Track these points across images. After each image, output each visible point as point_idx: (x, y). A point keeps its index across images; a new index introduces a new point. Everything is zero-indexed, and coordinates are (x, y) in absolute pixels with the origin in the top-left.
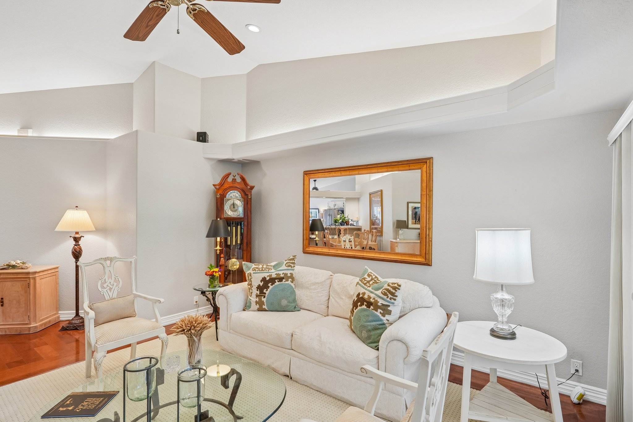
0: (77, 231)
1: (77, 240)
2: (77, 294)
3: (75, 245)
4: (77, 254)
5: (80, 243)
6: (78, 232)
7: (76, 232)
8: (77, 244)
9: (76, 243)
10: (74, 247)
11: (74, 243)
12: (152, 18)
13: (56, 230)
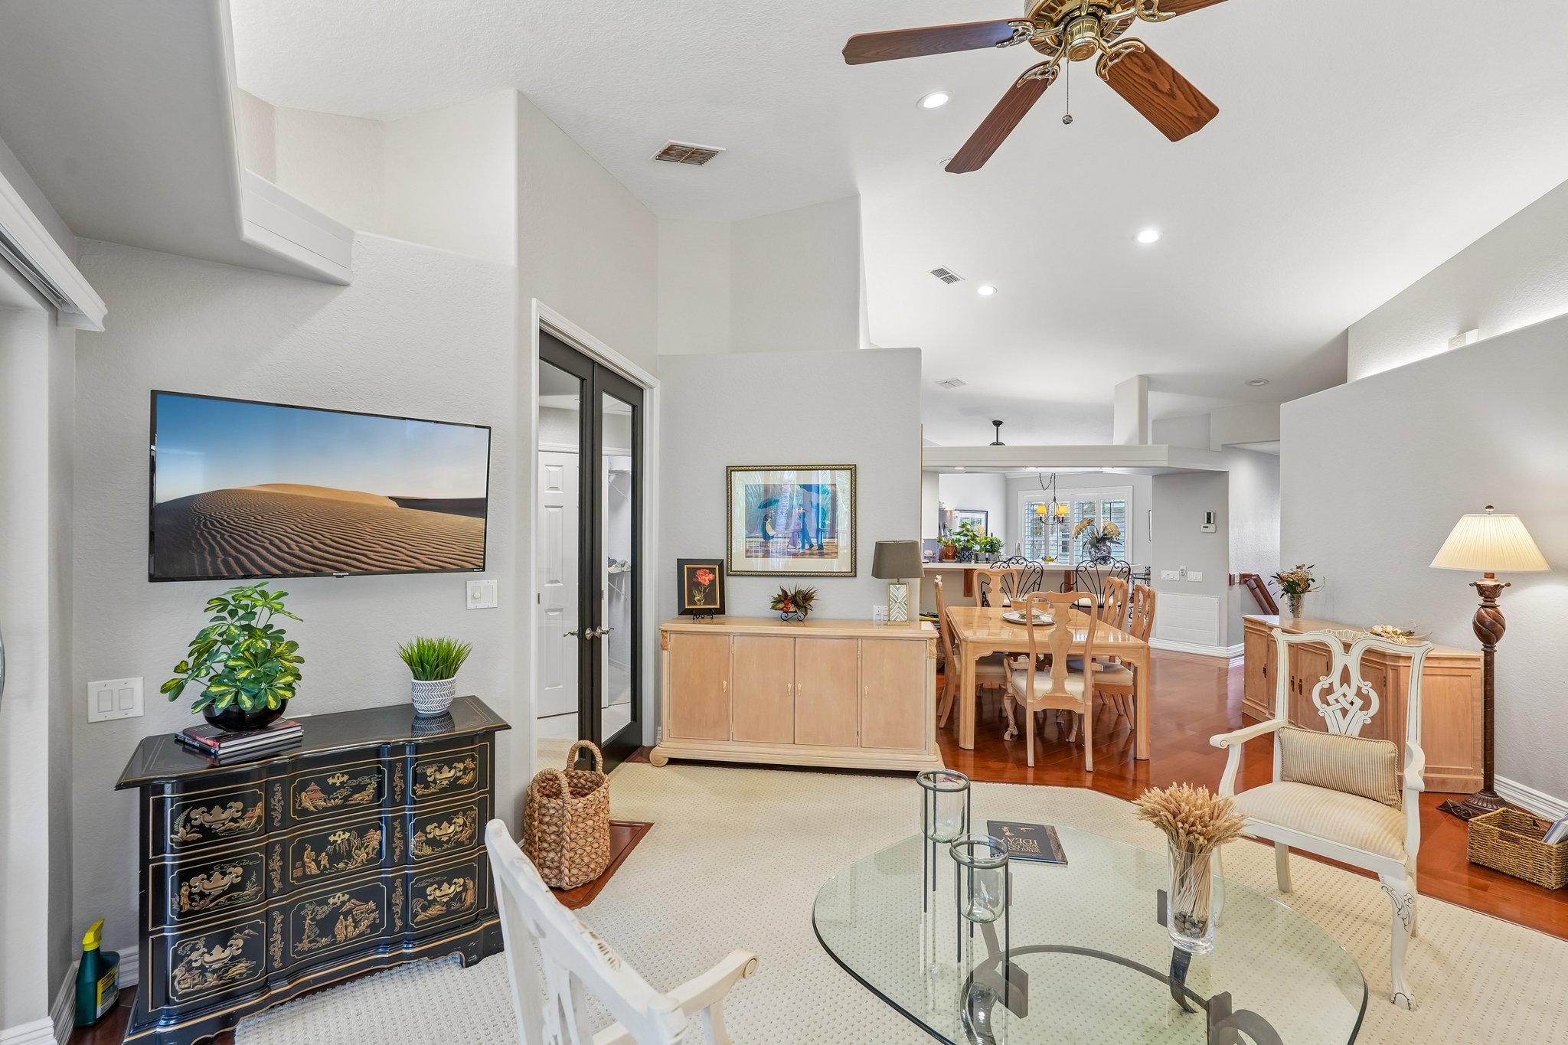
0: (1490, 570)
1: (1489, 594)
2: (1488, 734)
3: (1483, 606)
4: (1489, 631)
5: (1498, 601)
6: (1493, 574)
7: (1485, 573)
8: (1488, 604)
9: (1485, 601)
10: (1479, 612)
11: (1481, 600)
12: (1149, 80)
13: (1436, 563)
